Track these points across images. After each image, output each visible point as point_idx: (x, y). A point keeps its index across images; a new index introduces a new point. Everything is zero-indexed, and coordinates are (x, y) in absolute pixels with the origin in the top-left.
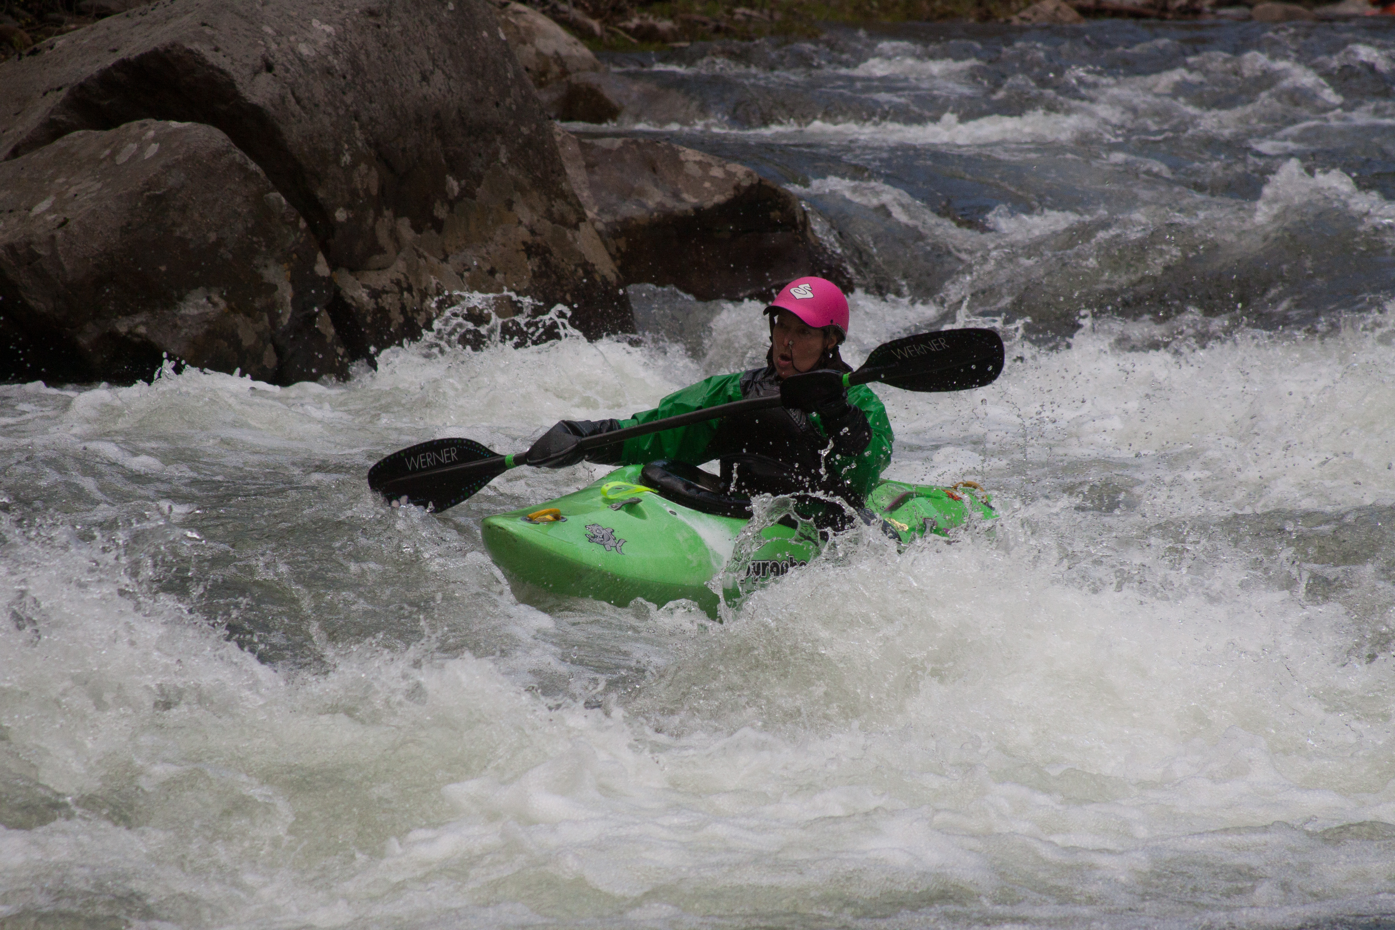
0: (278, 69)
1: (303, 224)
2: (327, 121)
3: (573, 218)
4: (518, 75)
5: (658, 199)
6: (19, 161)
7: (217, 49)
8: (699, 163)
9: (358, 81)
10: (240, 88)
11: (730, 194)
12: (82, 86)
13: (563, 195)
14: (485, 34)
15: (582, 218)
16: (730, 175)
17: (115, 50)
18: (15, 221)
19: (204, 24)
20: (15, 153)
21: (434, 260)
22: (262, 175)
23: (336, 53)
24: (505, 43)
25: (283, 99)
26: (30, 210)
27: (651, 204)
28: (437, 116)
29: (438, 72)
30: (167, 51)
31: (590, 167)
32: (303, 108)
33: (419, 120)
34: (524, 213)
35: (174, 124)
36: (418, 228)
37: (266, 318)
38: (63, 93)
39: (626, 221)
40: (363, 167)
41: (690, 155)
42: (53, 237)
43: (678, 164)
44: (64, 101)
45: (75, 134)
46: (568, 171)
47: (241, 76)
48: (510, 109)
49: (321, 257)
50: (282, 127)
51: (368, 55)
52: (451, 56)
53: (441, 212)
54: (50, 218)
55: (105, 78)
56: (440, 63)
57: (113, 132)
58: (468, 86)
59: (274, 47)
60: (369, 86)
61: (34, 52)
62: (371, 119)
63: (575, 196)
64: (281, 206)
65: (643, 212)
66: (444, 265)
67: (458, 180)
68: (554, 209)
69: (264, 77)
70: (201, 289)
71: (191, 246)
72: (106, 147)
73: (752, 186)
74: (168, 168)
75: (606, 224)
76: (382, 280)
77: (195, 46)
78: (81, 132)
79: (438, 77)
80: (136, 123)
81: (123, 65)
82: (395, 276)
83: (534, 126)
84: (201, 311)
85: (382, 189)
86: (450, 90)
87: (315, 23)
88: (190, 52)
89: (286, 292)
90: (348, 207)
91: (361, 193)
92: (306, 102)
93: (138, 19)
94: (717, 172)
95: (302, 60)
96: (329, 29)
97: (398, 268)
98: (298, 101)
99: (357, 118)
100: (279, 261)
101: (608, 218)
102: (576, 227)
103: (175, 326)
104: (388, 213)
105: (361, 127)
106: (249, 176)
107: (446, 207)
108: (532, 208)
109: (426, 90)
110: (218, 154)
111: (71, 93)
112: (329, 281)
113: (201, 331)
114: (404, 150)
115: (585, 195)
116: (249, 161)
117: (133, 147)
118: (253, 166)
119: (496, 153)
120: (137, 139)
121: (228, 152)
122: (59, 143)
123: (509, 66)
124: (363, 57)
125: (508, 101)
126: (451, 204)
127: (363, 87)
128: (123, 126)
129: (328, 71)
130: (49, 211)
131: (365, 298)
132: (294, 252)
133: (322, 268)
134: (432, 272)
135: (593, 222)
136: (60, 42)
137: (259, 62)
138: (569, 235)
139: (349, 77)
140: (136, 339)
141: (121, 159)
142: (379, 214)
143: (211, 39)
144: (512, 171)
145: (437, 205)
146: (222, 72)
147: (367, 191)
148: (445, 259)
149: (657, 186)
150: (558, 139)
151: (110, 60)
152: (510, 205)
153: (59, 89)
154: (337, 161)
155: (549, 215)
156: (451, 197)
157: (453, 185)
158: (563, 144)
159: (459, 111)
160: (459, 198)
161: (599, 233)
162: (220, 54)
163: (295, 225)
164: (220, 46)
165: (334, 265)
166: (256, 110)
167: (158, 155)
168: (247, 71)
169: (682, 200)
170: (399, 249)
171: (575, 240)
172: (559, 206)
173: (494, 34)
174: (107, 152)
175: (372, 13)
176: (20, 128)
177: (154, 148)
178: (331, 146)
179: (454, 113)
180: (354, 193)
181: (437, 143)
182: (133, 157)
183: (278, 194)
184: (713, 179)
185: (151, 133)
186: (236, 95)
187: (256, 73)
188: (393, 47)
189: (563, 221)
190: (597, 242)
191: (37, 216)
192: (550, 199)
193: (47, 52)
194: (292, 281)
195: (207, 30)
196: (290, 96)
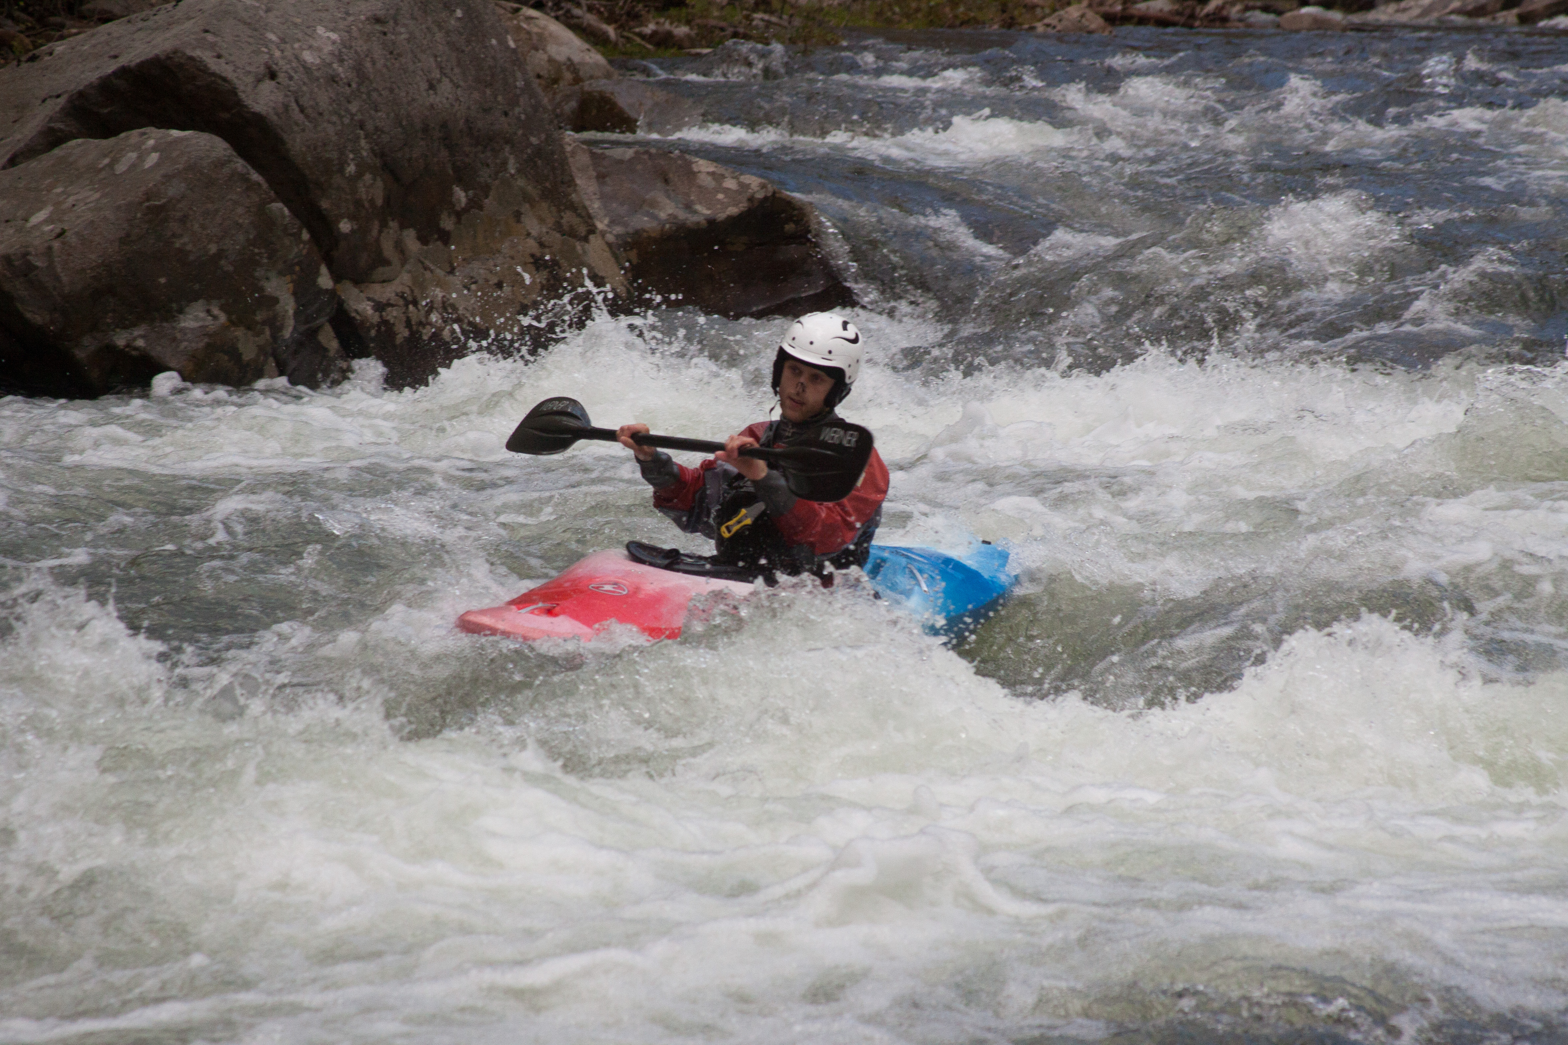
0: (282, 77)
1: (305, 235)
2: (331, 130)
3: (582, 230)
4: (528, 84)
5: (670, 211)
6: (14, 170)
7: (219, 56)
8: (712, 174)
9: (363, 89)
10: (242, 96)
11: (743, 206)
12: (81, 94)
13: (573, 207)
14: (494, 42)
15: (592, 230)
16: (744, 187)
17: (115, 57)
18: (11, 231)
19: (206, 31)
20: (13, 162)
21: (440, 273)
22: (265, 185)
23: (341, 61)
24: (514, 51)
25: (286, 107)
26: (26, 220)
27: (663, 215)
28: (444, 125)
29: (446, 81)
30: (168, 58)
31: (601, 178)
32: (307, 116)
33: (426, 129)
34: (532, 224)
35: (175, 133)
36: (423, 240)
37: (268, 332)
38: (62, 101)
39: (637, 233)
40: (368, 177)
41: (703, 166)
42: (50, 248)
43: (691, 174)
44: (62, 109)
45: (73, 142)
46: (578, 181)
47: (243, 85)
48: (518, 119)
49: (324, 269)
50: (285, 136)
51: (374, 63)
52: (459, 64)
53: (447, 223)
54: (47, 228)
55: (105, 86)
56: (448, 71)
57: (112, 141)
58: (476, 95)
59: (277, 54)
60: (375, 95)
61: (33, 59)
62: (377, 129)
63: (585, 208)
64: (283, 217)
65: (654, 224)
66: (450, 278)
67: (466, 191)
68: (563, 221)
69: (268, 85)
70: (201, 302)
71: (192, 258)
72: (105, 156)
73: (766, 198)
74: (168, 178)
75: (617, 236)
76: (387, 293)
77: (197, 53)
78: (80, 141)
79: (446, 87)
80: (135, 132)
81: (124, 71)
82: (399, 289)
83: (543, 136)
84: (200, 324)
85: (387, 200)
86: (457, 99)
87: (320, 30)
88: (191, 58)
89: (288, 305)
90: (352, 218)
91: (367, 205)
92: (309, 111)
93: (140, 24)
94: (730, 184)
95: (307, 68)
96: (334, 36)
97: (403, 281)
98: (302, 110)
99: (362, 127)
100: (281, 274)
101: (618, 230)
102: (586, 239)
103: (174, 339)
104: (393, 225)
105: (367, 136)
106: (251, 186)
107: (453, 219)
108: (542, 220)
109: (433, 99)
110: (220, 164)
111: (70, 100)
112: (332, 293)
113: (201, 345)
114: (409, 160)
115: (595, 206)
116: (252, 171)
117: (133, 155)
118: (255, 176)
119: (505, 163)
120: (137, 147)
121: (230, 161)
122: (56, 151)
123: (519, 75)
124: (368, 65)
125: (517, 110)
126: (458, 215)
127: (369, 94)
128: (123, 135)
129: (333, 79)
130: (47, 221)
131: (370, 311)
132: (297, 264)
133: (325, 281)
134: (439, 284)
135: (603, 234)
136: (60, 48)
137: (262, 69)
138: (579, 248)
139: (354, 85)
140: (134, 353)
141: (120, 168)
142: (384, 225)
143: (213, 46)
144: (521, 182)
145: (444, 216)
146: (225, 79)
147: (372, 201)
148: (452, 271)
149: (669, 197)
150: (568, 149)
151: (111, 67)
152: (518, 216)
153: (58, 96)
154: (341, 170)
155: (558, 226)
156: (458, 208)
157: (461, 196)
158: (573, 153)
159: (467, 121)
160: (466, 210)
161: (609, 245)
162: (222, 61)
163: (297, 236)
164: (223, 52)
165: (337, 278)
166: (259, 120)
167: (157, 165)
168: (250, 79)
169: (696, 212)
170: (404, 262)
171: (585, 252)
172: (568, 218)
173: (503, 42)
174: (106, 161)
175: (378, 20)
176: (18, 136)
177: (154, 157)
178: (335, 155)
179: (461, 122)
180: (358, 203)
181: (444, 153)
182: (133, 166)
183: (280, 205)
184: (726, 191)
185: (151, 142)
186: (239, 103)
187: (259, 81)
188: (400, 55)
189: (572, 233)
190: (607, 254)
191: (34, 227)
192: (559, 211)
193: (47, 58)
194: (295, 294)
195: (210, 37)
196: (294, 105)
